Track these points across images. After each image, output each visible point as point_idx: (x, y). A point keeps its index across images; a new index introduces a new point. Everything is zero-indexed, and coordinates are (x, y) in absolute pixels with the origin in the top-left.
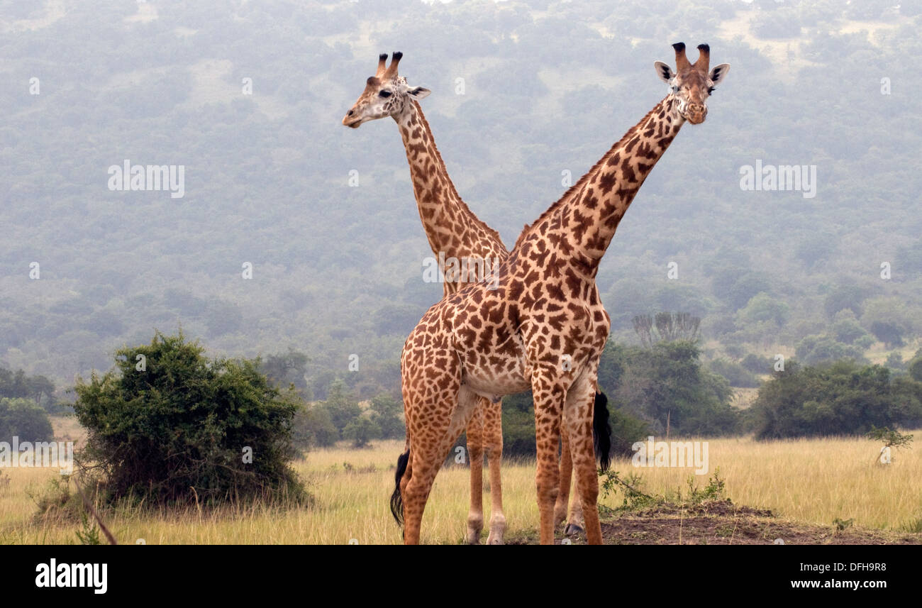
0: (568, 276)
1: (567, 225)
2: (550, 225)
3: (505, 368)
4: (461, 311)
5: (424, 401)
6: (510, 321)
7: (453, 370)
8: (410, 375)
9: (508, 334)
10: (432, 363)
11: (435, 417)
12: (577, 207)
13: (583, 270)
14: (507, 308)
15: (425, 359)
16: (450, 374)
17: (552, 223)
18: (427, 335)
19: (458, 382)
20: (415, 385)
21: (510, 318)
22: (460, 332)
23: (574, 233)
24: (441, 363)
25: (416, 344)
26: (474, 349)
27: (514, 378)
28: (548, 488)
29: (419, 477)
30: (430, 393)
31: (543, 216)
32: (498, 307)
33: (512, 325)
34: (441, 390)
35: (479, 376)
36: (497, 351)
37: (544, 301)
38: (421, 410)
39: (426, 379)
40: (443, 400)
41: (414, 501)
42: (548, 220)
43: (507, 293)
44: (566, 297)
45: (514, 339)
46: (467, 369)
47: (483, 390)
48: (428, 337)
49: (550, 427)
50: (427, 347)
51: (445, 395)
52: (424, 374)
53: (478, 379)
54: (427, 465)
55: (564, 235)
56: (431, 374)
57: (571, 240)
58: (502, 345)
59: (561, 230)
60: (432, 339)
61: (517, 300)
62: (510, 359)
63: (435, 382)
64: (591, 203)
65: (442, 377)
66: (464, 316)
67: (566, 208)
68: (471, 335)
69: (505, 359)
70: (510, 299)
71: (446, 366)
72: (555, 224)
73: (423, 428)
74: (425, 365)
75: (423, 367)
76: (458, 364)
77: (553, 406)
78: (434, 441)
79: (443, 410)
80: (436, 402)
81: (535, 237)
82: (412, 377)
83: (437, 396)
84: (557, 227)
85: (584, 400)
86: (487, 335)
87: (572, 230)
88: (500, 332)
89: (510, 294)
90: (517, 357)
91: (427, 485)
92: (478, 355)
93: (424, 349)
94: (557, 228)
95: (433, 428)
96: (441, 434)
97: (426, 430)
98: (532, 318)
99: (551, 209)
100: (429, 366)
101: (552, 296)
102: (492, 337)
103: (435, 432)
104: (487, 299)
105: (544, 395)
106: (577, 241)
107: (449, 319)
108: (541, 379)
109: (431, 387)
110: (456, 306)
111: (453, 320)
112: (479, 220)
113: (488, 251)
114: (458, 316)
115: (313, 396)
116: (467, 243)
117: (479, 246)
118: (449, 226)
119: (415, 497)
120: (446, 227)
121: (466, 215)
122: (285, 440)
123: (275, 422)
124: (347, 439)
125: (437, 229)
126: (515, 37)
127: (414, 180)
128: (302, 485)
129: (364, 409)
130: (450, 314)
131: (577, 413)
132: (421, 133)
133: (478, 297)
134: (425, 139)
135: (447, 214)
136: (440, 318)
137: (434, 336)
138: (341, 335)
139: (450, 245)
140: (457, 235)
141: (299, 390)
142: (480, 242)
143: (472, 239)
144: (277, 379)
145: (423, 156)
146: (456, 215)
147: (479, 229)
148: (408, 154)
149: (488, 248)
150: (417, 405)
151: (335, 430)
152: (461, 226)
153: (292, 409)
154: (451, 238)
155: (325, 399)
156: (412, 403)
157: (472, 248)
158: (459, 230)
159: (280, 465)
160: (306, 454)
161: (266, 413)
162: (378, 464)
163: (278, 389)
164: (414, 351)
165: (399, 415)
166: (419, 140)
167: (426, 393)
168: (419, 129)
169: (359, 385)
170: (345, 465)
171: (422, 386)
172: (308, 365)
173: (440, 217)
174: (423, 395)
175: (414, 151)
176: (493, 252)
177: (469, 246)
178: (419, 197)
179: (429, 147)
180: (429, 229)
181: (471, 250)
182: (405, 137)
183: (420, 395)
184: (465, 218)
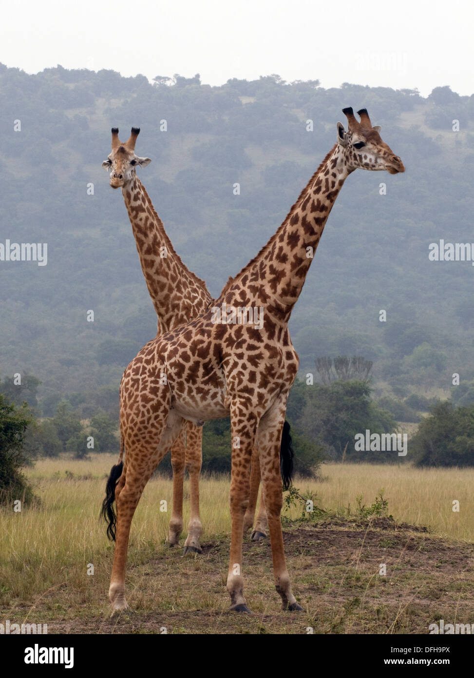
0: (265, 321)
1: (265, 278)
2: (250, 278)
3: (209, 397)
4: (173, 347)
5: (138, 422)
6: (215, 358)
7: (164, 397)
8: (127, 399)
9: (212, 369)
10: (146, 390)
11: (147, 436)
12: (271, 263)
13: (278, 316)
14: (212, 347)
15: (141, 387)
16: (161, 400)
17: (252, 276)
18: (143, 366)
19: (167, 407)
20: (131, 408)
21: (214, 355)
22: (171, 365)
23: (270, 284)
24: (154, 391)
25: (134, 373)
26: (183, 380)
27: (216, 406)
28: (240, 500)
29: (131, 486)
30: (143, 415)
31: (244, 270)
32: (205, 345)
33: (216, 361)
34: (153, 413)
35: (186, 403)
36: (202, 383)
37: (244, 341)
38: (136, 429)
39: (141, 403)
40: (155, 422)
41: (126, 506)
42: (247, 273)
43: (213, 334)
44: (263, 338)
45: (217, 373)
46: (176, 396)
47: (189, 414)
48: (144, 368)
49: (244, 448)
50: (143, 376)
51: (156, 417)
52: (139, 399)
53: (185, 406)
54: (139, 476)
55: (262, 286)
56: (145, 399)
57: (268, 290)
58: (207, 377)
59: (260, 282)
60: (148, 369)
61: (221, 339)
62: (213, 390)
63: (149, 406)
64: (283, 259)
65: (154, 402)
66: (175, 351)
67: (262, 264)
68: (180, 368)
69: (209, 390)
70: (215, 338)
71: (158, 393)
72: (254, 277)
73: (136, 445)
74: (141, 392)
75: (139, 393)
76: (168, 392)
77: (248, 431)
78: (145, 456)
79: (154, 430)
80: (148, 423)
81: (237, 287)
82: (129, 400)
83: (149, 419)
84: (256, 279)
85: (275, 426)
86: (194, 369)
87: (269, 282)
88: (205, 366)
89: (216, 334)
90: (219, 388)
91: (138, 493)
92: (186, 385)
93: (140, 378)
94: (256, 281)
95: (144, 445)
96: (151, 451)
97: (139, 447)
98: (233, 355)
99: (249, 265)
100: (144, 392)
101: (251, 338)
102: (199, 370)
103: (146, 448)
104: (196, 338)
105: (240, 421)
106: (273, 291)
107: (162, 354)
108: (238, 408)
109: (145, 410)
110: (169, 342)
111: (166, 354)
112: (189, 270)
113: (195, 298)
114: (171, 351)
115: (42, 413)
116: (179, 290)
117: (189, 293)
118: (166, 275)
119: (127, 502)
120: (163, 275)
121: (179, 266)
122: (17, 449)
123: (10, 434)
124: (69, 451)
125: (156, 277)
126: (226, 118)
127: (136, 236)
128: (29, 489)
129: (85, 426)
130: (164, 349)
131: (268, 437)
132: (140, 196)
133: (188, 336)
134: (144, 201)
135: (165, 265)
136: (155, 352)
137: (149, 367)
138: (69, 363)
139: (166, 291)
140: (172, 283)
141: (30, 408)
142: (190, 289)
143: (184, 287)
144: (13, 398)
145: (143, 215)
146: (172, 266)
147: (189, 279)
148: (129, 214)
149: (196, 295)
150: (132, 425)
151: (60, 443)
152: (175, 275)
153: (25, 424)
154: (167, 285)
155: (52, 416)
156: (128, 423)
157: (184, 294)
158: (174, 279)
159: (12, 470)
160: (34, 462)
161: (3, 426)
162: (94, 473)
163: (13, 407)
164: (132, 379)
165: (114, 433)
166: (139, 202)
167: (140, 415)
168: (139, 193)
169: (82, 406)
170: (66, 472)
171: (138, 409)
172: (39, 387)
173: (159, 267)
174: (137, 417)
175: (134, 212)
176: (200, 299)
177: (181, 292)
178: (141, 250)
179: (147, 208)
180: (149, 277)
181: (183, 296)
182: (127, 200)
183: (135, 417)
184: (178, 269)
